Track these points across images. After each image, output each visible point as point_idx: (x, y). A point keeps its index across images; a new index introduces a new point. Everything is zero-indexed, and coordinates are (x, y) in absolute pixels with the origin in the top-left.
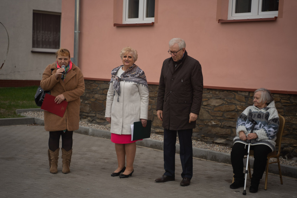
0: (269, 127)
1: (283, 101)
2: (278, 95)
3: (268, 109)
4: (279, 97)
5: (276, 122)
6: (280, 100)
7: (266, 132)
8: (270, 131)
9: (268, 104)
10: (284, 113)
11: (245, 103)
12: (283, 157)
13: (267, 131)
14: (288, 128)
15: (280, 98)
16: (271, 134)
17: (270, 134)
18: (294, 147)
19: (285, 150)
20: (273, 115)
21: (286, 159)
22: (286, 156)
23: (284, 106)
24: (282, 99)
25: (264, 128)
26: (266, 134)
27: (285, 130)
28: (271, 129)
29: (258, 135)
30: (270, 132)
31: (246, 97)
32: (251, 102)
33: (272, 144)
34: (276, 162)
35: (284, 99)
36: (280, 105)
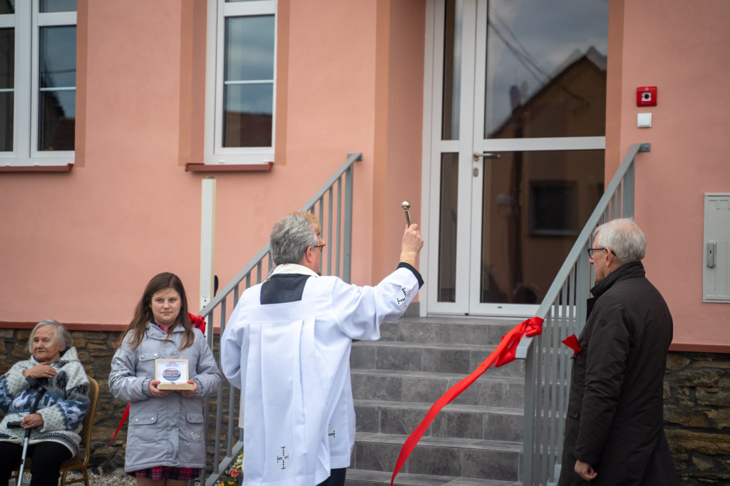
0: (71, 405)
1: (91, 346)
2: (81, 335)
3: (64, 363)
4: (83, 338)
5: (84, 393)
6: (86, 345)
7: (64, 415)
8: (71, 412)
9: (62, 354)
10: (94, 372)
11: (6, 354)
12: (93, 471)
13: (66, 413)
14: (103, 405)
15: (86, 341)
16: (73, 418)
17: (70, 419)
18: (117, 445)
19: (98, 454)
20: (78, 378)
21: (99, 474)
22: (100, 469)
23: (94, 357)
24: (91, 341)
25: (59, 406)
26: (63, 418)
27: (98, 411)
28: (75, 409)
29: (44, 419)
30: (72, 415)
31: (7, 342)
32: (20, 353)
33: (74, 440)
34: (80, 481)
35: (94, 341)
36: (86, 356)
